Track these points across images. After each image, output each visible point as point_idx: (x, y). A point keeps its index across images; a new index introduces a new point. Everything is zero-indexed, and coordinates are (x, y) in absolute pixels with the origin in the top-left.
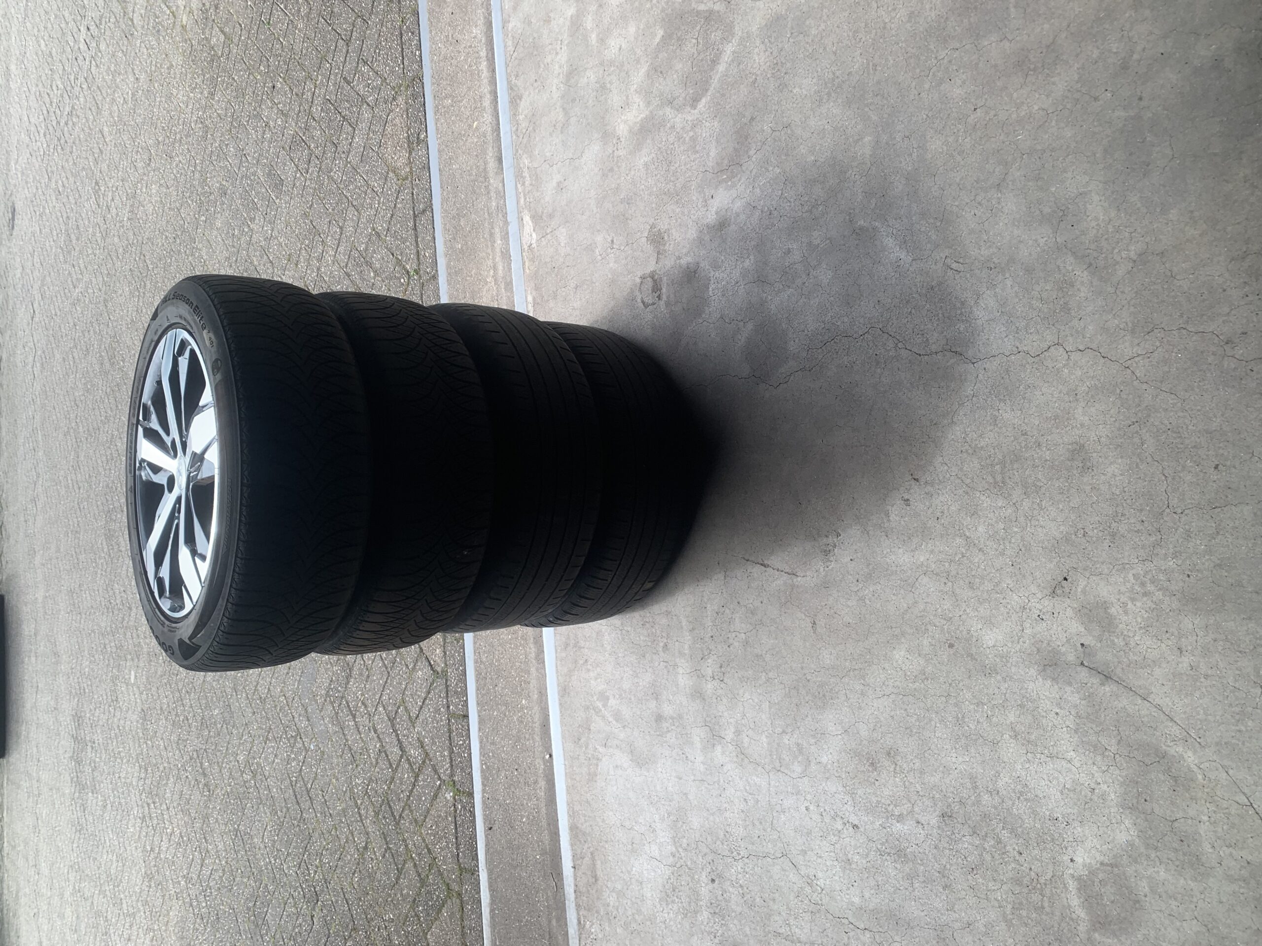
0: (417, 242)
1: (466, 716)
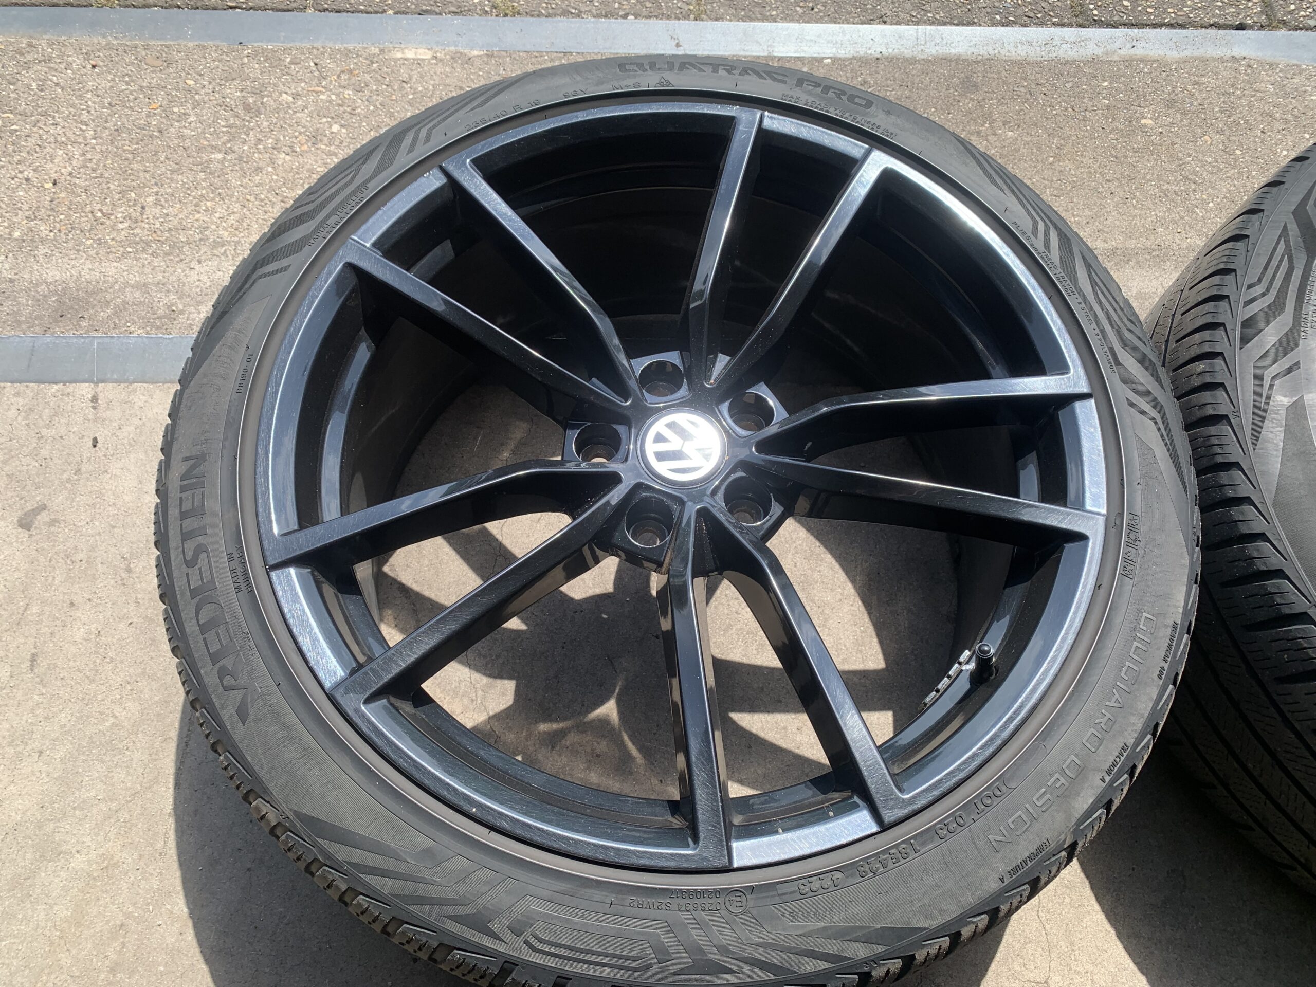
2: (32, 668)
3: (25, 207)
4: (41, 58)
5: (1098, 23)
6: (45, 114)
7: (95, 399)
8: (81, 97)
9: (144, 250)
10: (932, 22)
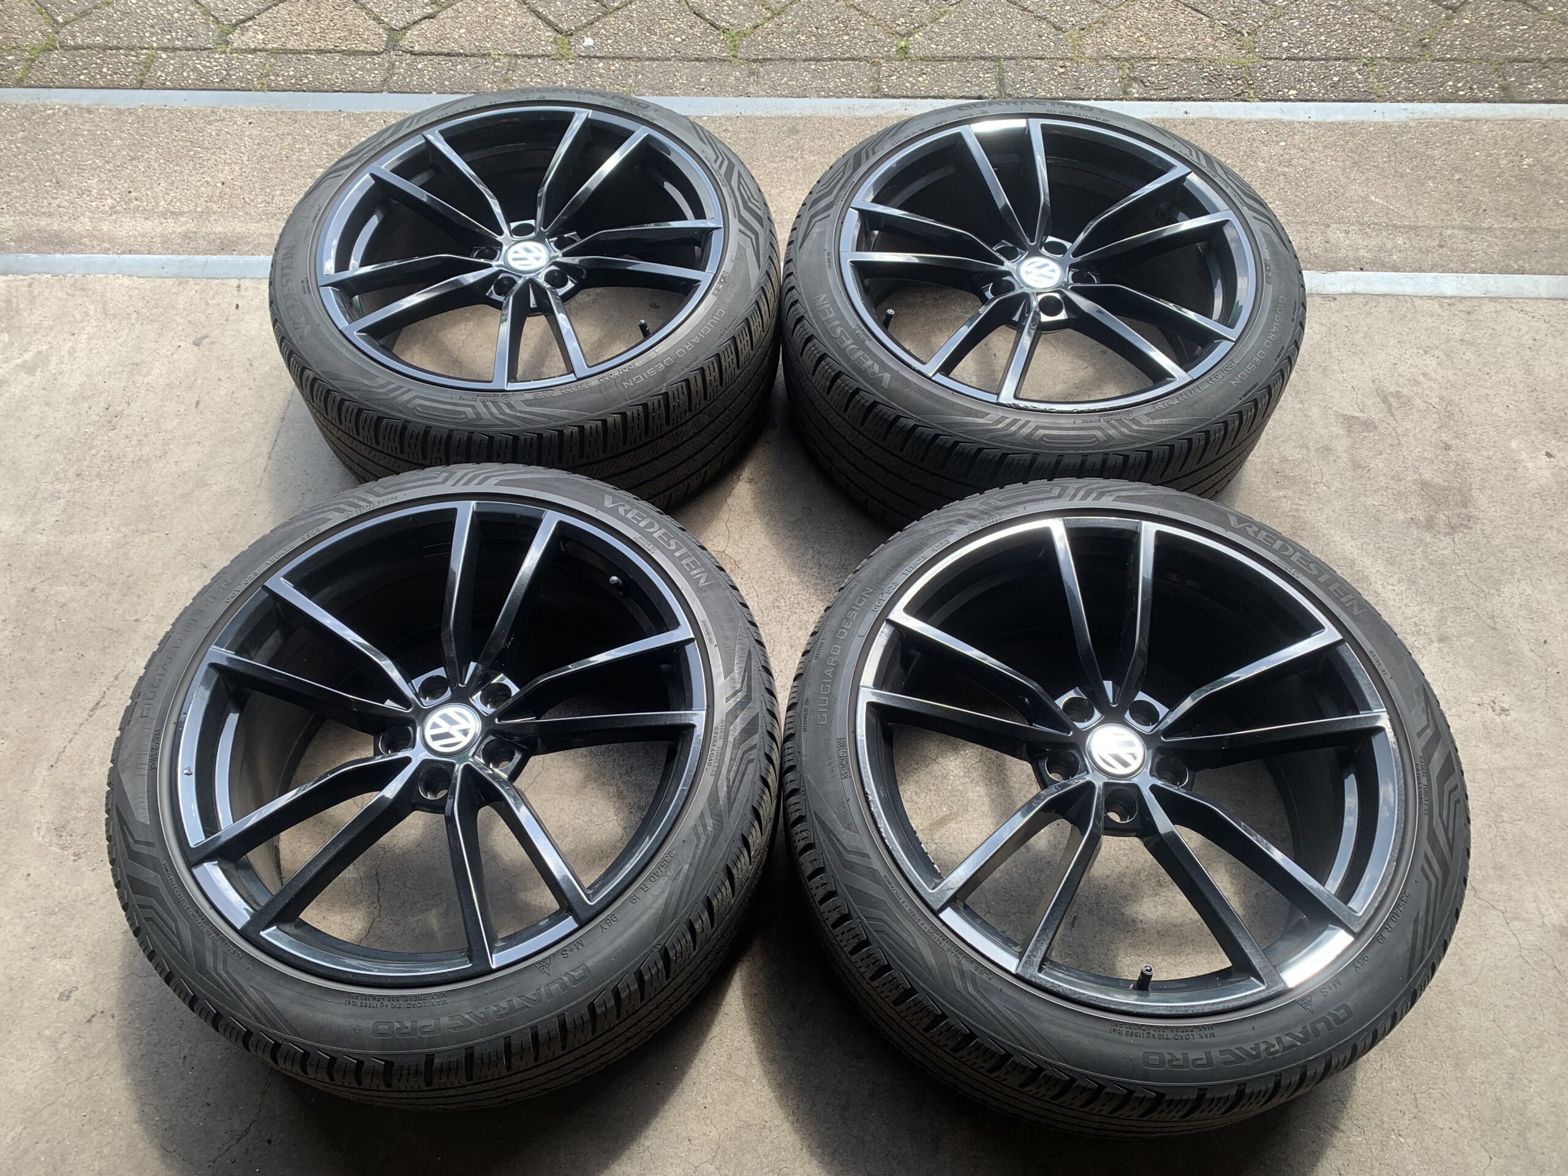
0: (952, 59)
1: (141, 85)
2: (196, 407)
3: (205, 196)
4: (218, 118)
5: (887, 96)
6: (220, 148)
7: (239, 287)
8: (241, 139)
9: (272, 218)
10: (779, 96)
